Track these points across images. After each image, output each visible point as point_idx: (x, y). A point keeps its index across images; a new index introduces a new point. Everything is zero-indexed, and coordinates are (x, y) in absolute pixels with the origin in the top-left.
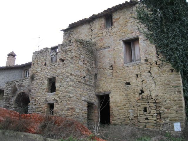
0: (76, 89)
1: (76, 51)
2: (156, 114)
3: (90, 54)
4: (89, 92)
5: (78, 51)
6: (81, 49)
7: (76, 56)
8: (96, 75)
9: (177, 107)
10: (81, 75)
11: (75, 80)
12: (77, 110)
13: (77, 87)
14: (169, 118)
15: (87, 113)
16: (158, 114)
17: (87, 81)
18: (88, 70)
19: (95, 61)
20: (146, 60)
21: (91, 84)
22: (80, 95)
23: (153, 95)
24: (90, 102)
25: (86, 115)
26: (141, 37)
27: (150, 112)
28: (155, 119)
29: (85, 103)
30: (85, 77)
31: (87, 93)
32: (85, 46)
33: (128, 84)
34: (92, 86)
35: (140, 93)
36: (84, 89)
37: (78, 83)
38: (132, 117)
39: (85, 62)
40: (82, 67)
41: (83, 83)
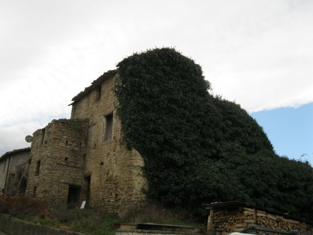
0: (51, 172)
1: (55, 132)
2: (115, 196)
3: (78, 133)
4: (72, 175)
5: (59, 132)
6: (64, 130)
7: (56, 137)
8: (85, 155)
9: (127, 187)
10: (61, 157)
11: (51, 162)
13: (55, 169)
14: (121, 200)
15: (67, 195)
16: (117, 195)
17: (71, 162)
18: (72, 150)
19: (87, 140)
20: (115, 137)
21: (78, 166)
22: (58, 177)
23: (114, 176)
24: (73, 184)
25: (65, 198)
26: (115, 112)
27: (111, 193)
28: (114, 201)
29: (65, 185)
30: (68, 158)
31: (69, 175)
32: (70, 125)
33: (102, 164)
34: (78, 168)
35: (108, 174)
36: (64, 171)
37: (56, 165)
38: (101, 199)
39: (68, 143)
40: (63, 149)
41: (64, 165)
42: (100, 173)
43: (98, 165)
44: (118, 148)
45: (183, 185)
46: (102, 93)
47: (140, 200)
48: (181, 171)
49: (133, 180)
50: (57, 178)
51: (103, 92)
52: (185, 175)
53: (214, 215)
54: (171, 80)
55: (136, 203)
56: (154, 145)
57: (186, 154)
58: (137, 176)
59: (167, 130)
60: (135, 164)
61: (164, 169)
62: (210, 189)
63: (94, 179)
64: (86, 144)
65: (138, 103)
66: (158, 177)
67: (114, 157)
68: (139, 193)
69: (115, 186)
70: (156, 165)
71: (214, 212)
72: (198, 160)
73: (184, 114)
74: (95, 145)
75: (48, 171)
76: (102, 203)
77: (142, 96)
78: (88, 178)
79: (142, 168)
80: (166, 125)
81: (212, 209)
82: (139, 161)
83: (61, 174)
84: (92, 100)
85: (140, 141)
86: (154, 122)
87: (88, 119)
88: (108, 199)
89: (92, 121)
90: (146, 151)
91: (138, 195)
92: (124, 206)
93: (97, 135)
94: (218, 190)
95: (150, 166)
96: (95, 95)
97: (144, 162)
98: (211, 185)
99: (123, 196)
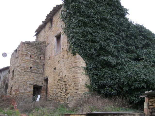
0: (20, 76)
1: (23, 50)
2: (65, 91)
3: (38, 51)
4: (35, 78)
5: (25, 50)
6: (28, 48)
7: (23, 53)
8: (44, 65)
9: (74, 83)
10: (27, 67)
11: (20, 70)
12: (22, 91)
13: (23, 75)
14: (70, 93)
15: (32, 92)
16: (66, 90)
17: (34, 70)
18: (35, 62)
19: (44, 55)
20: (63, 49)
21: (39, 72)
22: (26, 80)
23: (64, 76)
24: (36, 84)
25: (31, 94)
26: (62, 32)
27: (62, 89)
28: (64, 94)
29: (31, 85)
30: (32, 67)
31: (34, 78)
32: (33, 45)
33: (55, 69)
34: (39, 73)
35: (59, 75)
36: (30, 76)
37: (23, 72)
38: (55, 94)
39: (32, 57)
40: (29, 61)
41: (29, 72)
42: (54, 75)
43: (52, 70)
44: (66, 55)
45: (117, 80)
46: (53, 23)
47: (84, 92)
48: (114, 69)
49: (78, 78)
50: (24, 81)
51: (54, 21)
52: (118, 73)
53: (149, 102)
54: (101, 6)
55: (81, 95)
56: (92, 50)
57: (117, 57)
58: (82, 74)
59: (102, 40)
60: (79, 65)
61: (101, 69)
62: (140, 81)
63: (50, 81)
64: (44, 57)
65: (79, 20)
66: (97, 75)
67: (63, 63)
68: (83, 87)
69: (65, 83)
70: (95, 66)
71: (149, 100)
72: (126, 61)
73: (113, 29)
74: (50, 57)
75: (18, 76)
76: (56, 97)
77: (81, 15)
78: (46, 80)
79: (84, 68)
80: (101, 36)
81: (147, 97)
82: (82, 63)
83: (28, 78)
84: (47, 29)
85: (82, 48)
86: (91, 34)
87: (45, 41)
88: (60, 94)
89: (47, 42)
90: (87, 56)
91: (83, 89)
92: (72, 98)
93: (51, 50)
94: (146, 82)
95: (91, 66)
96: (49, 25)
97: (86, 64)
98: (141, 78)
99: (71, 90)
